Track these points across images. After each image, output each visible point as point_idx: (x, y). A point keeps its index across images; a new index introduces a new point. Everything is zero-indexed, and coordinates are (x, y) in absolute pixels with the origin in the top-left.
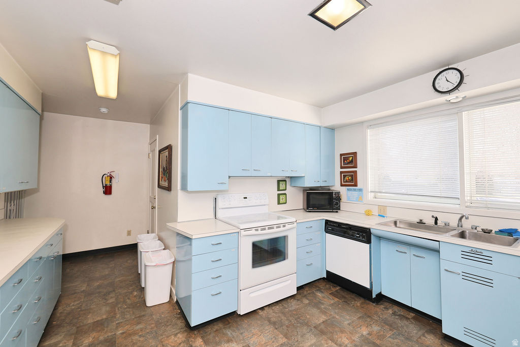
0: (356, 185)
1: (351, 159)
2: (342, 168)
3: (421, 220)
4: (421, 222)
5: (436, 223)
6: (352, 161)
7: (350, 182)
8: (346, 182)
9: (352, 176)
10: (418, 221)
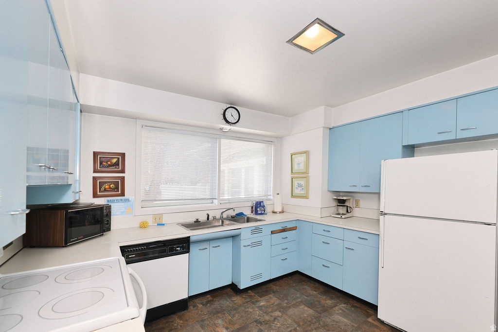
0: (123, 194)
1: (114, 161)
2: (95, 171)
3: (197, 220)
4: (197, 221)
5: (208, 219)
6: (117, 164)
7: (113, 190)
8: (105, 190)
9: (116, 184)
10: (195, 220)
